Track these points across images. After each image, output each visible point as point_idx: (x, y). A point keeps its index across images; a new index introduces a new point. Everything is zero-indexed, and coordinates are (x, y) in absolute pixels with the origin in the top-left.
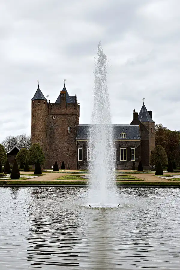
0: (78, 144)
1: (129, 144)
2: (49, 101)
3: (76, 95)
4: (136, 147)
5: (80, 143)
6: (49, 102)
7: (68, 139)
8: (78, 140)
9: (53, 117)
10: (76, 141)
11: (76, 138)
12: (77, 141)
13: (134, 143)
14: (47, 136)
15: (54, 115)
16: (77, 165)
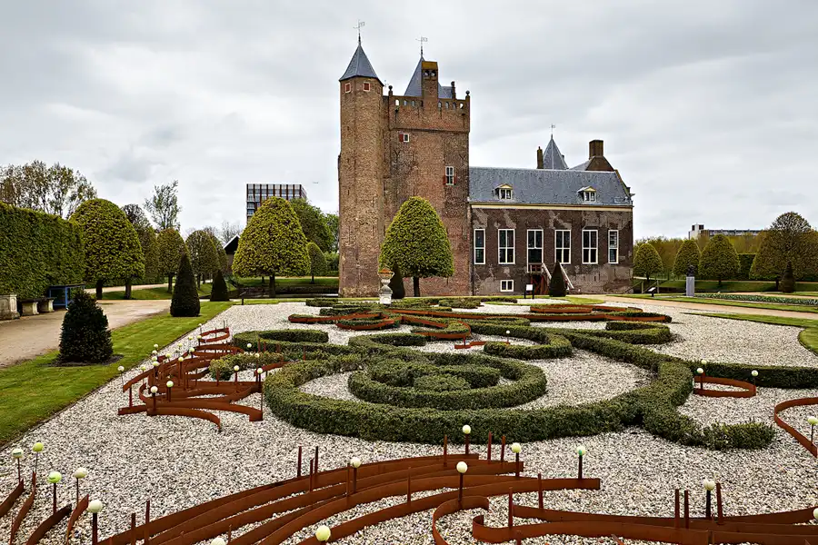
0: (474, 217)
1: (604, 219)
2: (390, 88)
3: (453, 83)
4: (620, 227)
5: (479, 215)
6: (391, 92)
7: (446, 203)
8: (473, 206)
9: (401, 136)
10: (469, 208)
11: (469, 200)
12: (471, 209)
13: (617, 217)
14: (386, 192)
15: (405, 130)
16: (472, 277)
